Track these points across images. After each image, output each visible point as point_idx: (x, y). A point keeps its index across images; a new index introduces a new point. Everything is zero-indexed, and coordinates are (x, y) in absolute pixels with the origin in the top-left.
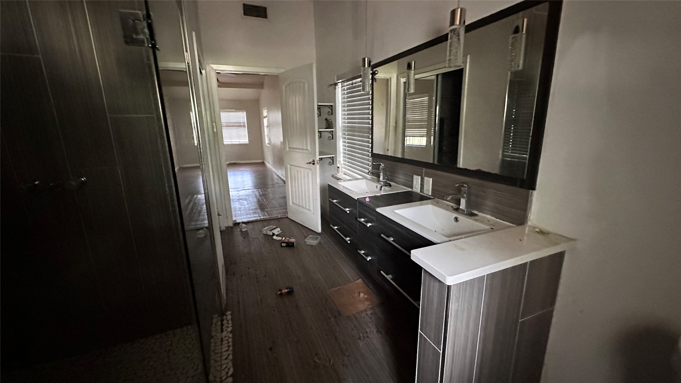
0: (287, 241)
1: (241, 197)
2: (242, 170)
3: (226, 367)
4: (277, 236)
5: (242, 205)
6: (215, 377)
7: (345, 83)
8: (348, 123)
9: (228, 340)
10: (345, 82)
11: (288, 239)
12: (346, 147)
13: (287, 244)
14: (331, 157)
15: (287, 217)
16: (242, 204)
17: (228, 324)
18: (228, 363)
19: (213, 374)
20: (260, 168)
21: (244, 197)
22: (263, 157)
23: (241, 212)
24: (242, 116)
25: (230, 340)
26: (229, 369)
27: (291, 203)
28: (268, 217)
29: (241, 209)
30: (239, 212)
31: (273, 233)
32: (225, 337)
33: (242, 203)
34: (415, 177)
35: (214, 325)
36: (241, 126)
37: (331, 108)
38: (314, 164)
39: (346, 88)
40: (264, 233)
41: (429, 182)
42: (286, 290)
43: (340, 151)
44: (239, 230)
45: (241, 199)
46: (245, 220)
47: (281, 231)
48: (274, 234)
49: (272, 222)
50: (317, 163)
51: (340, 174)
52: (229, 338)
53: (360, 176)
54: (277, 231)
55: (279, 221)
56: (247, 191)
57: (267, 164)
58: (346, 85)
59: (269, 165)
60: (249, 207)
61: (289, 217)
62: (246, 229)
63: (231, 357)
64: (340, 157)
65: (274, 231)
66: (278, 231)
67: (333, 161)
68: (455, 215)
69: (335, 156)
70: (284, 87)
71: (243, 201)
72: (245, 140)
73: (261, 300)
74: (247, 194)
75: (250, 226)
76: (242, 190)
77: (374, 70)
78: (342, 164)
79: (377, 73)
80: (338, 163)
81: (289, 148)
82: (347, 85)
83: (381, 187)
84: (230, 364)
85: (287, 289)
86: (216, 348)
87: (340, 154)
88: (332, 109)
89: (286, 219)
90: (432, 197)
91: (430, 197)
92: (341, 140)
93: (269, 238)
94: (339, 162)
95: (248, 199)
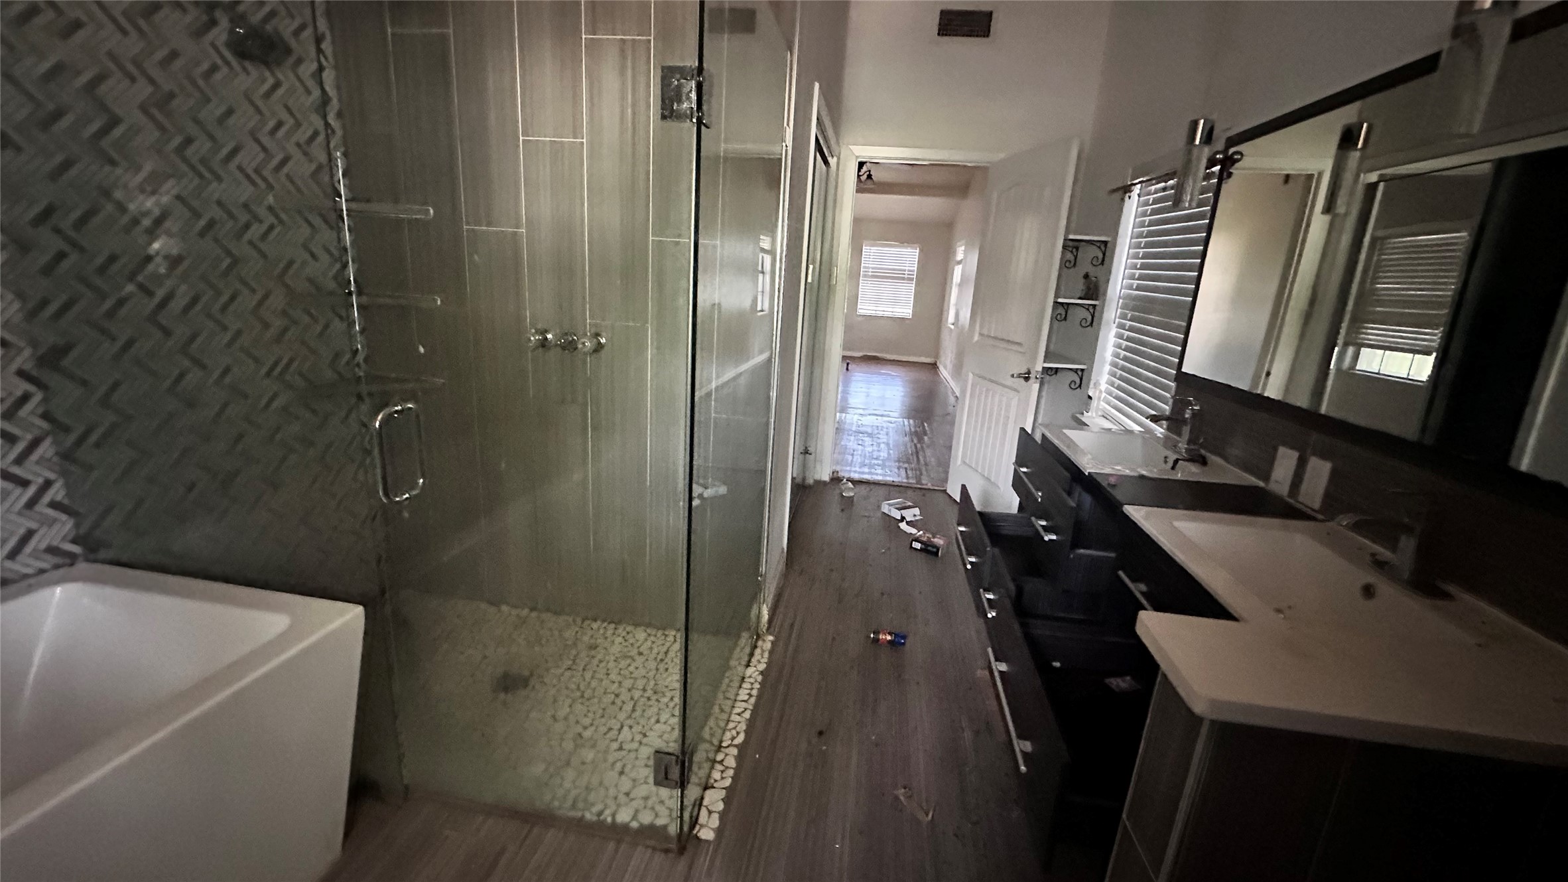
0: (925, 539)
1: (862, 429)
2: (884, 374)
3: (735, 728)
4: (908, 523)
5: (859, 445)
6: (712, 735)
7: (1153, 185)
8: (1138, 288)
9: (752, 684)
10: (1154, 182)
11: (931, 536)
12: (1120, 348)
13: (923, 546)
14: (1077, 369)
15: (945, 491)
16: (860, 443)
17: (762, 657)
18: (739, 722)
19: (711, 728)
20: (923, 375)
21: (869, 430)
22: (936, 350)
23: (853, 458)
24: (908, 257)
25: (757, 686)
26: (738, 733)
27: (959, 462)
28: (905, 481)
29: (855, 453)
30: (850, 458)
31: (903, 515)
32: (750, 677)
33: (862, 440)
34: (1282, 450)
35: (738, 649)
36: (903, 279)
37: (1103, 248)
38: (1027, 379)
39: (1151, 197)
40: (884, 511)
41: (1320, 471)
42: (889, 638)
43: (1103, 358)
44: (838, 491)
45: (862, 433)
46: (856, 476)
47: (920, 515)
48: (903, 518)
49: (910, 492)
50: (1036, 378)
51: (1090, 414)
52: (756, 681)
53: (1137, 426)
54: (912, 514)
55: (924, 495)
56: (879, 418)
57: (941, 368)
58: (1153, 191)
59: (945, 372)
60: (873, 451)
61: (948, 491)
62: (852, 494)
63: (747, 715)
64: (1100, 373)
65: (906, 513)
66: (915, 515)
67: (1081, 379)
68: (1370, 578)
69: (1087, 369)
70: (995, 195)
71: (864, 437)
72: (905, 310)
73: (834, 639)
74: (878, 425)
75: (863, 490)
76: (870, 415)
77: (1232, 151)
78: (1103, 390)
79: (1238, 160)
80: (1092, 385)
81: (981, 334)
82: (1156, 192)
83: (1176, 461)
84: (743, 727)
85: (890, 634)
86: (729, 689)
87: (1103, 366)
88: (1106, 250)
89: (942, 495)
90: (1320, 517)
91: (1313, 514)
92: (1114, 330)
93: (891, 524)
94: (1095, 384)
95: (875, 435)
